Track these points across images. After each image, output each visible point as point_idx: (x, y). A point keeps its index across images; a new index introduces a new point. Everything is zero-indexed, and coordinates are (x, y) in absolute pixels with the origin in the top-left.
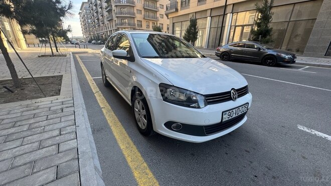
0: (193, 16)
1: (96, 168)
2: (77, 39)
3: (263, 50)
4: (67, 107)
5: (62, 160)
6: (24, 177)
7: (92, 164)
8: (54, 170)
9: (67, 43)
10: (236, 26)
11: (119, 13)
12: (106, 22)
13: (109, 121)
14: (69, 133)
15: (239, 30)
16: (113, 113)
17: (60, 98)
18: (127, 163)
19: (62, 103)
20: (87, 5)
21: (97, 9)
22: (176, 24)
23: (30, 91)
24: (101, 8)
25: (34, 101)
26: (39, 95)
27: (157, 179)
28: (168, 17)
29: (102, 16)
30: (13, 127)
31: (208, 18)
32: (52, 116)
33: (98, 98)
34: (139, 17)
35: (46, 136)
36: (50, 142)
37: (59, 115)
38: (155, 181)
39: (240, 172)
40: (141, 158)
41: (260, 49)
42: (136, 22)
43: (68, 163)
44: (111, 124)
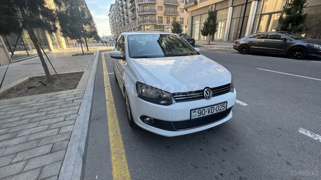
0: (212, 7)
1: (79, 148)
2: (107, 38)
3: (290, 40)
4: (77, 99)
5: (58, 140)
6: (31, 149)
7: (77, 145)
8: (50, 146)
9: (98, 42)
10: (262, 15)
11: (141, 11)
12: (131, 21)
13: (108, 112)
14: (71, 119)
15: (266, 18)
16: (114, 106)
17: (75, 91)
18: (110, 147)
19: (75, 95)
20: (115, 7)
21: (123, 9)
22: (195, 18)
23: (57, 85)
24: (126, 8)
25: (56, 93)
26: (62, 88)
27: (128, 164)
28: (187, 11)
29: (127, 15)
30: (37, 112)
31: (230, 8)
32: (64, 106)
33: (106, 91)
34: (160, 13)
35: (55, 120)
36: (55, 126)
37: (69, 105)
38: (126, 165)
39: (206, 168)
40: (122, 145)
41: (285, 39)
42: (157, 19)
43: (61, 142)
44: (108, 115)
